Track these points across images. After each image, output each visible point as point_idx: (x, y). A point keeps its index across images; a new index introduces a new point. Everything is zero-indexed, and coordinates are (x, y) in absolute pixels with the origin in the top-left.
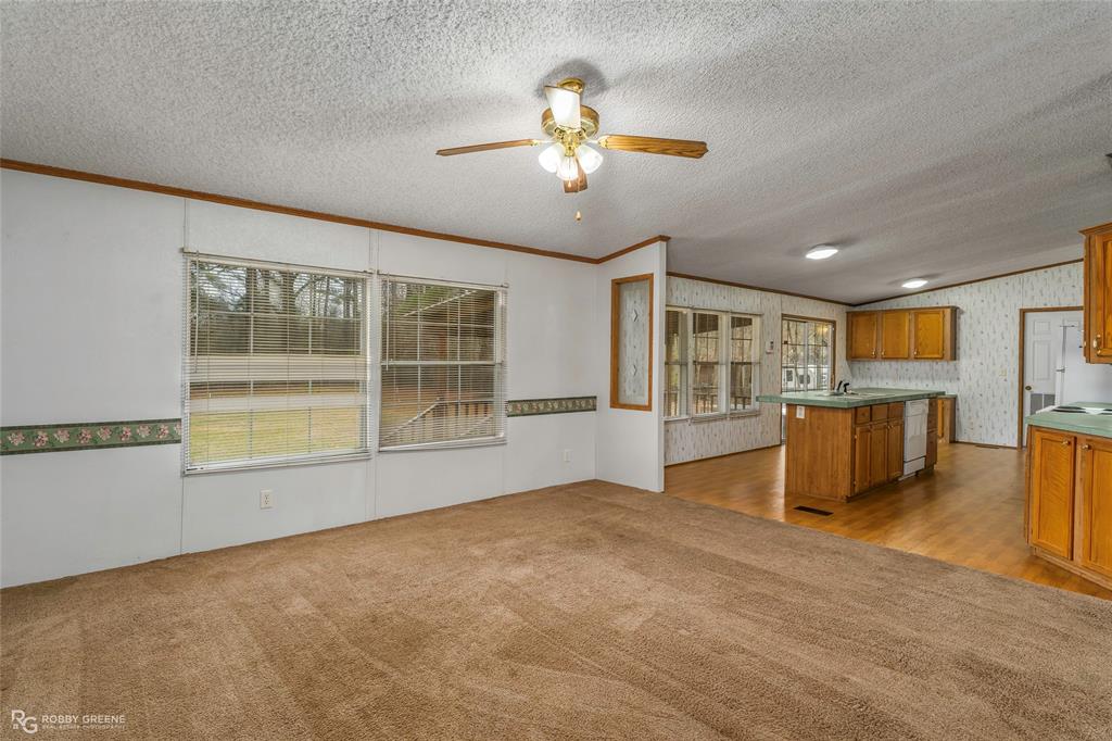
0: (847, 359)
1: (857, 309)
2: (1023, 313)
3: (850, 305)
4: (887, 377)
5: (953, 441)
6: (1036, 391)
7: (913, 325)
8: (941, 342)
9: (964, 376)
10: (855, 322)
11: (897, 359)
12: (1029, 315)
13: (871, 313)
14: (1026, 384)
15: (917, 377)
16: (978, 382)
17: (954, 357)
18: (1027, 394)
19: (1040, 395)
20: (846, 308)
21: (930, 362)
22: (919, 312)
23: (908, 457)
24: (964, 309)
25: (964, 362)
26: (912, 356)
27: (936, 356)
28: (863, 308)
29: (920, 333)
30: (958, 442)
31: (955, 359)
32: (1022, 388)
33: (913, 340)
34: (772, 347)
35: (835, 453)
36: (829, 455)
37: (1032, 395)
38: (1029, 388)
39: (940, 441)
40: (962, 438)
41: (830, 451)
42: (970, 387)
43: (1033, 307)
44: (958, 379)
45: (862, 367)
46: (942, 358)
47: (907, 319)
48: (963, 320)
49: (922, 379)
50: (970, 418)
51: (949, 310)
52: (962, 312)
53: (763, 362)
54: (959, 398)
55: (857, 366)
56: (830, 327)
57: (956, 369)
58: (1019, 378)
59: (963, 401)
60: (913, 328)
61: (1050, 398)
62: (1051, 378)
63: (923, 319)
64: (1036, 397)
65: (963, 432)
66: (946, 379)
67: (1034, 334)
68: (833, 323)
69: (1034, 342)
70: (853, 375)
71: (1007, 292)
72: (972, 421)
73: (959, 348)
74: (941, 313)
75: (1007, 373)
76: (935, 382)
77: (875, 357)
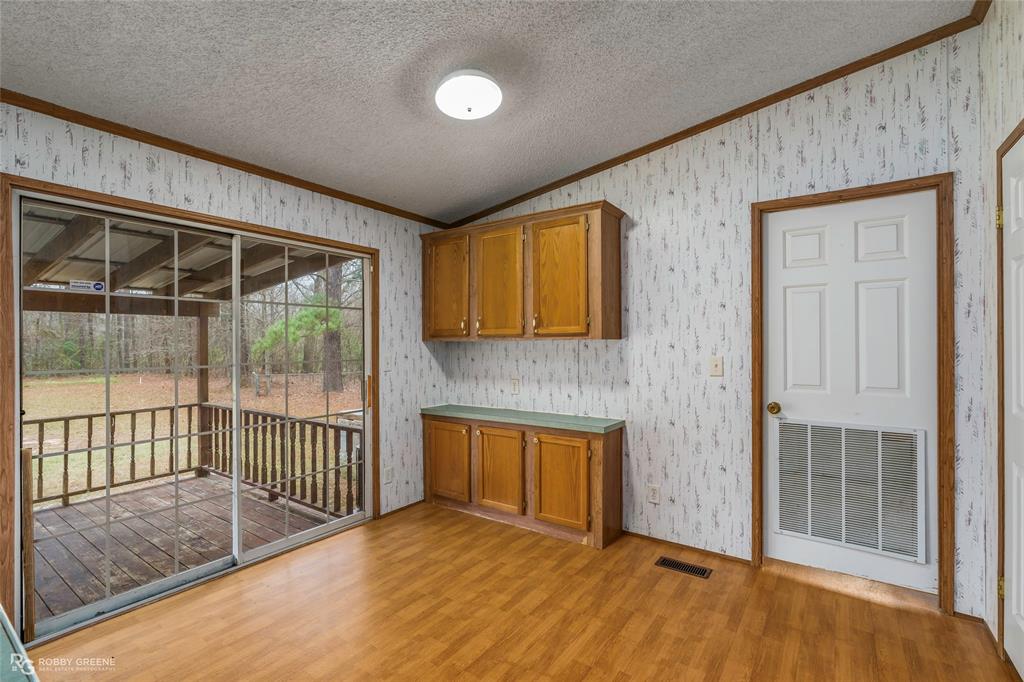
0: (423, 340)
2: (761, 212)
4: (502, 377)
5: (618, 533)
6: (791, 416)
7: (530, 254)
8: (582, 308)
9: (637, 377)
11: (505, 336)
12: (773, 219)
13: (461, 235)
14: (773, 395)
15: (551, 380)
17: (615, 327)
18: (773, 423)
19: (803, 428)
20: (417, 228)
22: (542, 222)
24: (636, 218)
25: (637, 344)
26: (530, 330)
27: (577, 323)
29: (543, 275)
30: (627, 534)
31: (620, 337)
32: (762, 408)
33: (530, 291)
37: (785, 428)
38: (776, 408)
40: (637, 523)
43: (783, 195)
44: (627, 383)
46: (585, 334)
47: (519, 240)
48: (636, 241)
49: (559, 383)
50: (650, 478)
51: (596, 216)
52: (632, 224)
54: (630, 430)
57: (621, 359)
58: (753, 380)
59: (637, 438)
60: (530, 263)
61: (827, 436)
62: (828, 386)
63: (548, 235)
64: (793, 433)
65: (638, 512)
66: (605, 383)
67: (785, 266)
68: (373, 255)
69: (785, 289)
70: (449, 374)
71: (722, 164)
72: (656, 486)
73: (627, 310)
74: (582, 220)
75: (727, 367)
76: (583, 389)
77: (468, 335)
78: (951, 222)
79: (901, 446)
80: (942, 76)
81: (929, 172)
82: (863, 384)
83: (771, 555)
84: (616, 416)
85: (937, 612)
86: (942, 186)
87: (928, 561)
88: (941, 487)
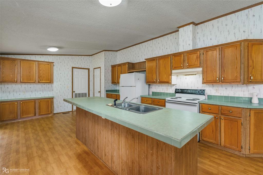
2: (73, 68)
6: (76, 92)
8: (50, 78)
10: (2, 63)
11: (29, 82)
13: (14, 60)
16: (60, 91)
18: (74, 94)
19: (77, 94)
22: (40, 62)
26: (37, 81)
30: (54, 114)
33: (37, 74)
38: (74, 92)
39: (50, 115)
42: (57, 93)
44: (53, 90)
50: (57, 104)
54: (54, 98)
57: (52, 87)
58: (72, 89)
62: (79, 89)
63: (42, 65)
65: (55, 110)
67: (75, 75)
69: (75, 78)
75: (69, 87)
77: (16, 82)
78: (89, 73)
82: (82, 88)
86: (89, 69)
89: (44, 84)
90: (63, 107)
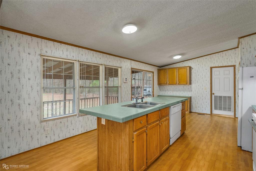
0: (158, 85)
1: (161, 68)
2: (211, 68)
3: (159, 67)
4: (170, 90)
5: (191, 112)
6: (216, 95)
8: (186, 81)
9: (193, 90)
10: (160, 72)
11: (173, 84)
12: (213, 69)
13: (165, 69)
14: (213, 92)
15: (179, 91)
16: (198, 92)
17: (190, 83)
18: (213, 96)
20: (157, 68)
21: (183, 85)
22: (179, 68)
23: (171, 136)
24: (193, 68)
25: (193, 85)
26: (177, 83)
27: (185, 83)
28: (163, 68)
29: (180, 76)
30: (192, 112)
32: (212, 94)
33: (177, 78)
34: (126, 80)
35: (120, 151)
36: (117, 152)
38: (214, 94)
39: (186, 112)
40: (193, 111)
41: (118, 150)
42: (195, 93)
43: (214, 66)
45: (163, 87)
46: (187, 84)
47: (176, 71)
48: (193, 71)
49: (181, 91)
50: (195, 104)
51: (188, 68)
52: (193, 69)
53: (122, 86)
54: (192, 98)
55: (161, 87)
56: (152, 74)
57: (191, 88)
58: (210, 90)
59: (193, 98)
60: (177, 74)
61: (220, 97)
62: (221, 91)
63: (180, 70)
64: (216, 97)
65: (193, 109)
66: (188, 91)
67: (215, 75)
68: (153, 72)
69: (215, 78)
70: (160, 90)
71: (206, 61)
72: (196, 105)
73: (192, 81)
74: (186, 68)
75: (207, 89)
76: (185, 92)
77: (166, 84)
78: (235, 71)
79: (230, 97)
80: (234, 53)
81: (233, 65)
82: (225, 91)
83: (213, 113)
84: (190, 96)
85: (234, 117)
86: (234, 66)
87: (233, 112)
88: (234, 100)
89: (185, 86)
90: (201, 108)
